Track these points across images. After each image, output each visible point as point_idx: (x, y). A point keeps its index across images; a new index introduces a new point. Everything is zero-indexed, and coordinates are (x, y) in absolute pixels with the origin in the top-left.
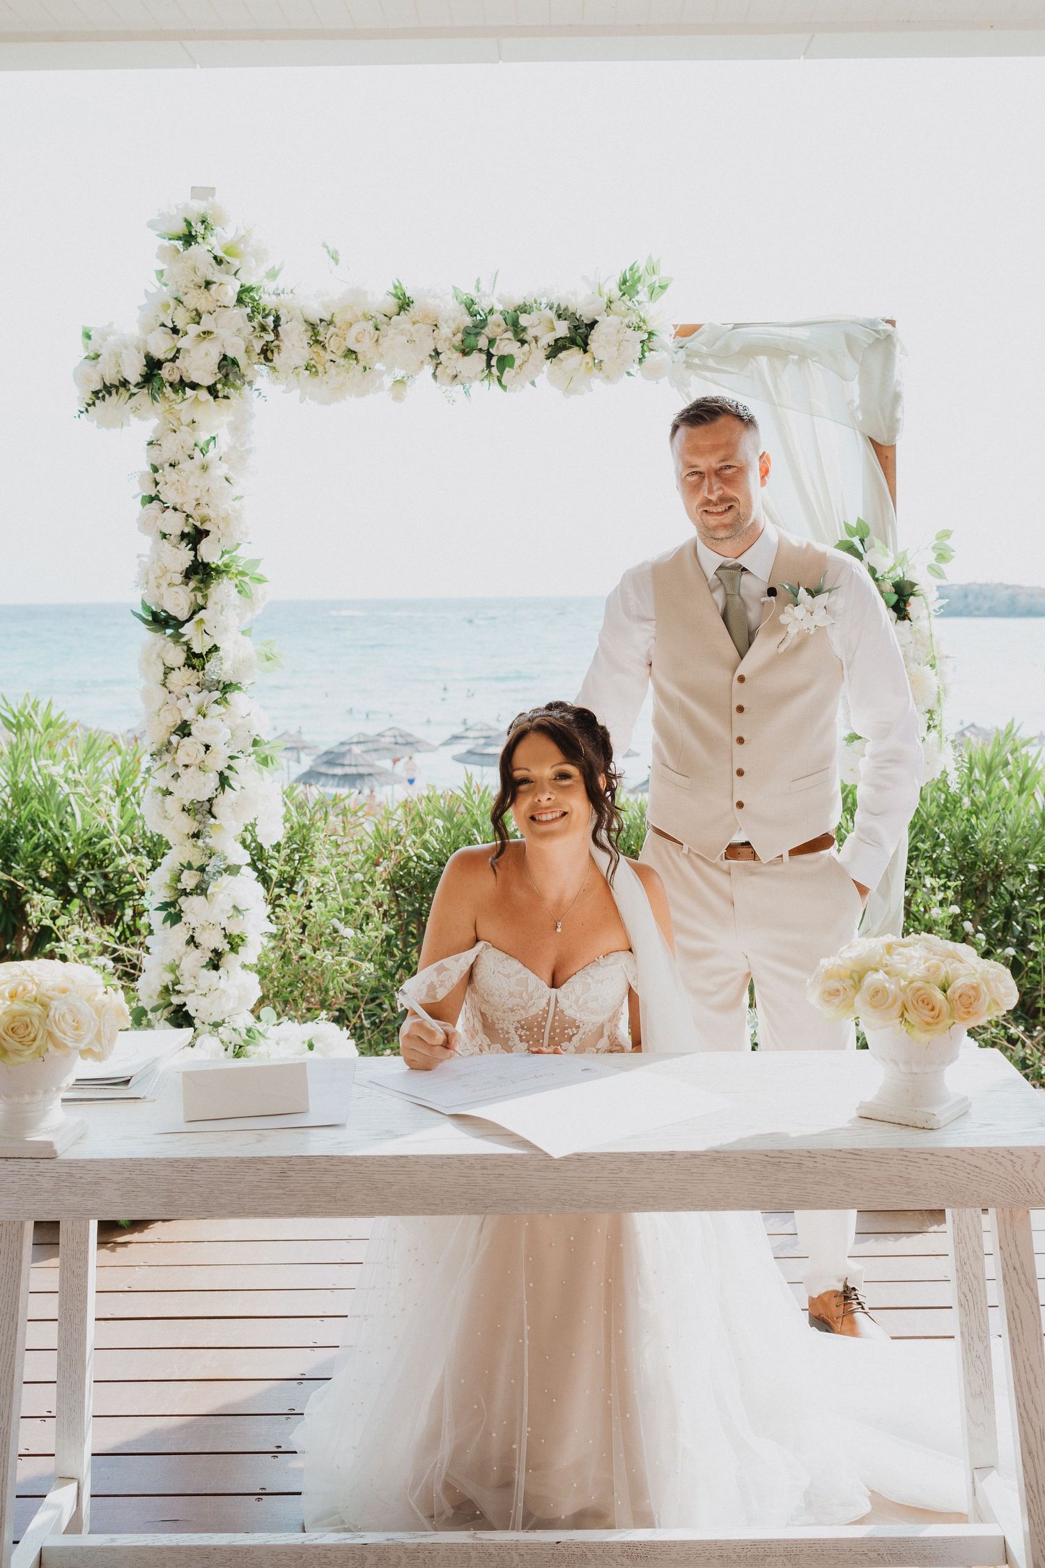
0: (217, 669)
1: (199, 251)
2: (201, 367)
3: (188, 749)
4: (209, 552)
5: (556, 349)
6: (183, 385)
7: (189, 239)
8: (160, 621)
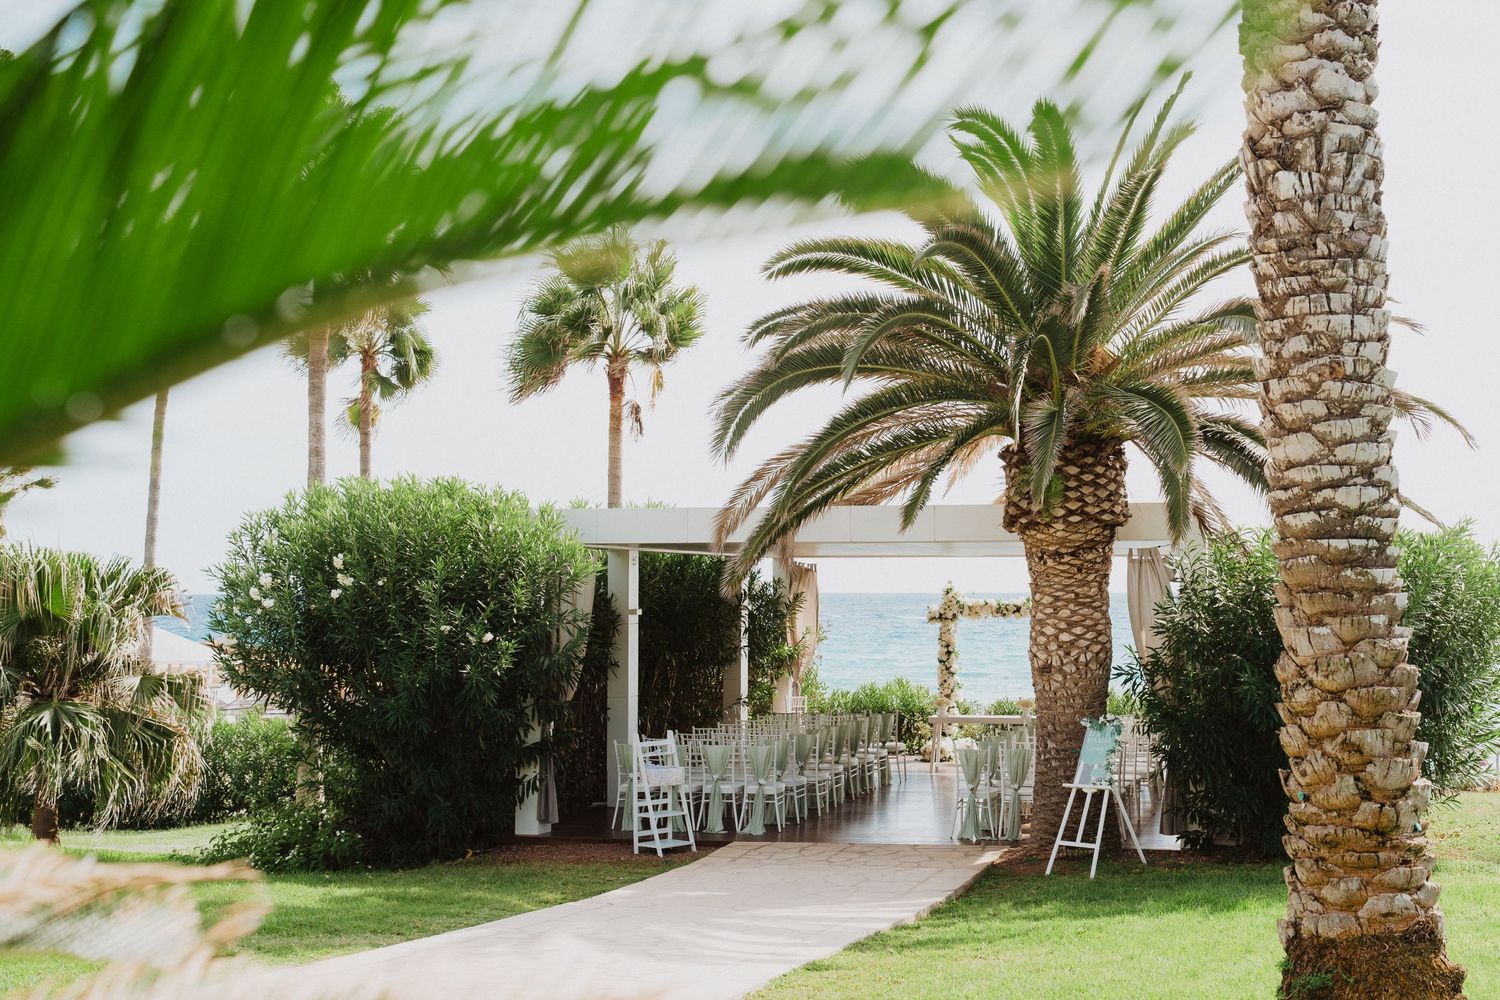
0: (952, 670)
1: (950, 595)
2: (949, 615)
3: (946, 685)
4: (950, 649)
5: (1014, 612)
6: (947, 619)
7: (948, 593)
8: (940, 661)
